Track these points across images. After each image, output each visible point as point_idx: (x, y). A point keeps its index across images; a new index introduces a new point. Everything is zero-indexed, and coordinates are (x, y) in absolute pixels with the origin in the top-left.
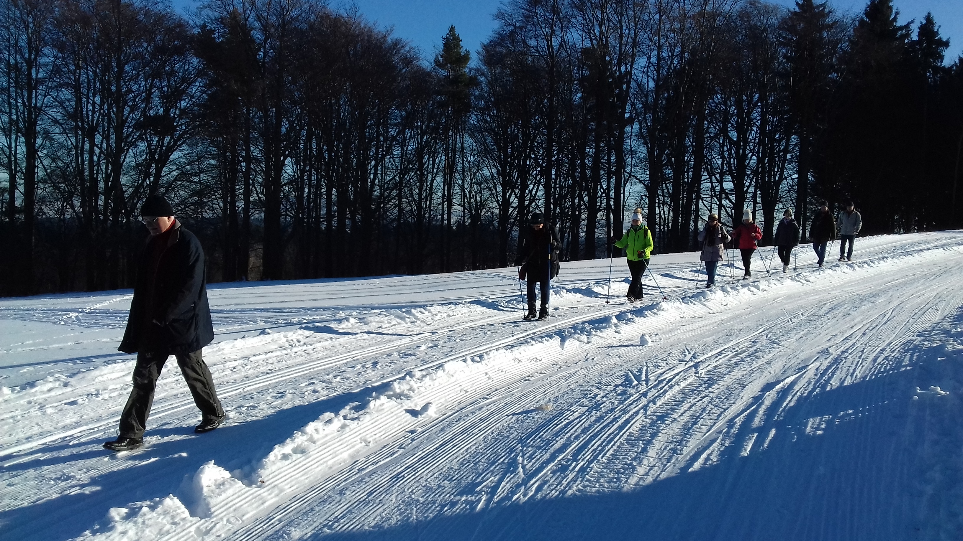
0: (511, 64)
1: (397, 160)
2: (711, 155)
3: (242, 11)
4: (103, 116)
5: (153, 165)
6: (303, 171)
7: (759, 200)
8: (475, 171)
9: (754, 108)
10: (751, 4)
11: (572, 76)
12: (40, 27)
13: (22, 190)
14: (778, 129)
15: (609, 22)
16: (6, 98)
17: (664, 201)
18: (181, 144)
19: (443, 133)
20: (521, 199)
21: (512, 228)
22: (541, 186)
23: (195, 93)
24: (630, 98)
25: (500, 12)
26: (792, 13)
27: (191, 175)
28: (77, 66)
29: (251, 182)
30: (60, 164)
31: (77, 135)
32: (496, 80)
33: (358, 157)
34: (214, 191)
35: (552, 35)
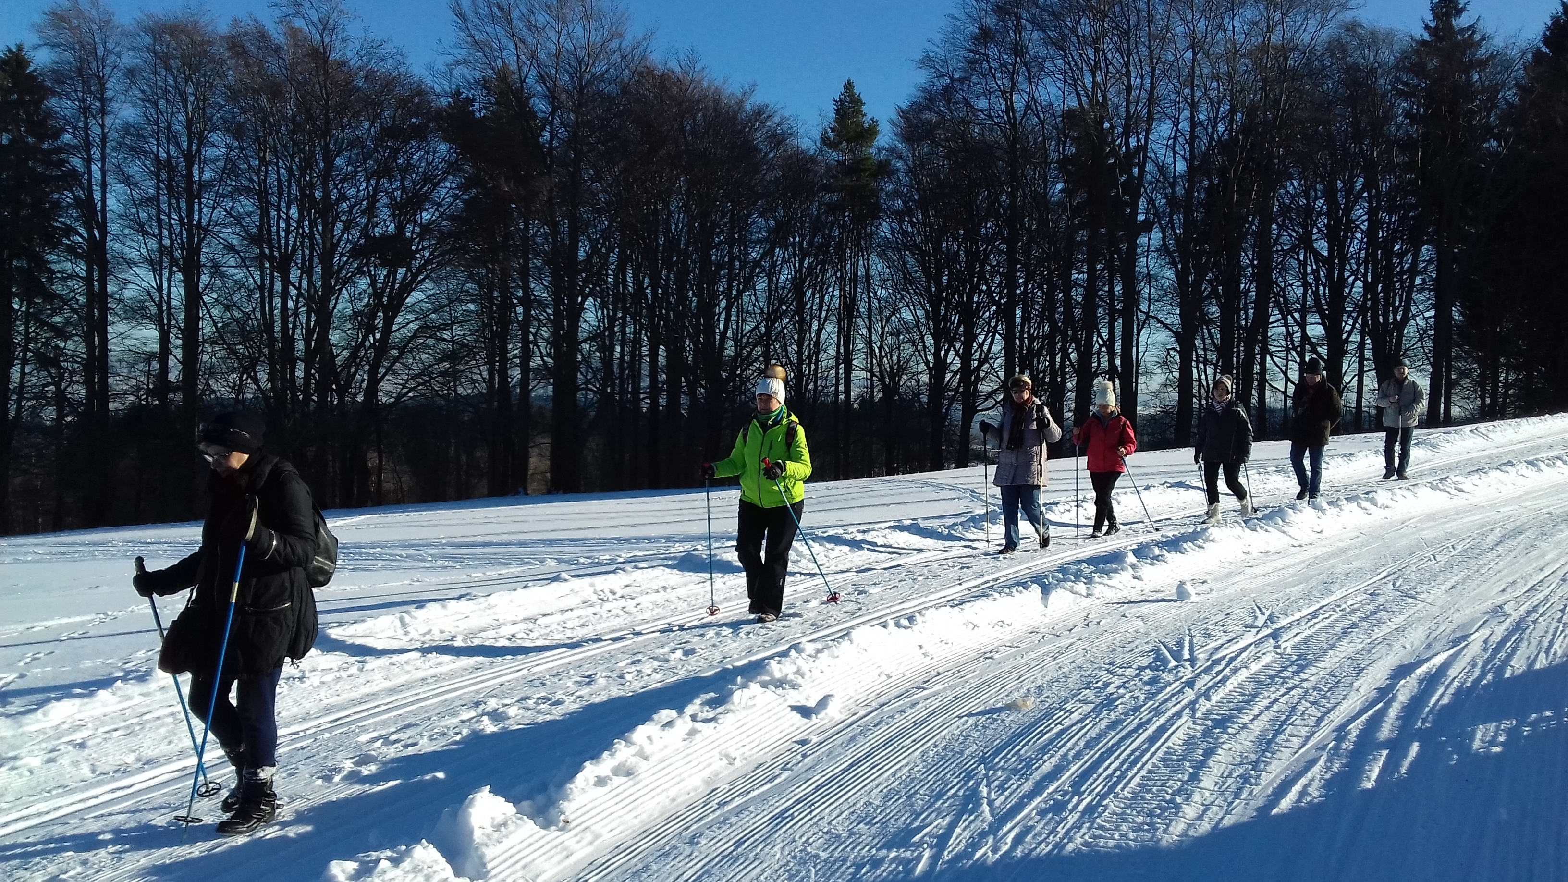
0: (947, 140)
1: (762, 299)
2: (1285, 281)
3: (516, 67)
4: (303, 237)
5: (380, 314)
6: (612, 319)
7: (1368, 354)
8: (888, 313)
9: (1356, 202)
10: (1348, 29)
11: (1047, 156)
12: (204, 101)
13: (180, 357)
14: (1399, 235)
15: (1107, 66)
16: (153, 212)
17: (1205, 358)
18: (423, 280)
19: (836, 253)
20: (965, 358)
21: (950, 405)
22: (997, 336)
23: (444, 199)
24: (1145, 189)
25: (927, 56)
26: (1417, 42)
27: (439, 328)
28: (262, 160)
29: (531, 337)
30: (237, 314)
31: (262, 269)
32: (922, 165)
33: (699, 294)
34: (474, 353)
35: (1012, 89)
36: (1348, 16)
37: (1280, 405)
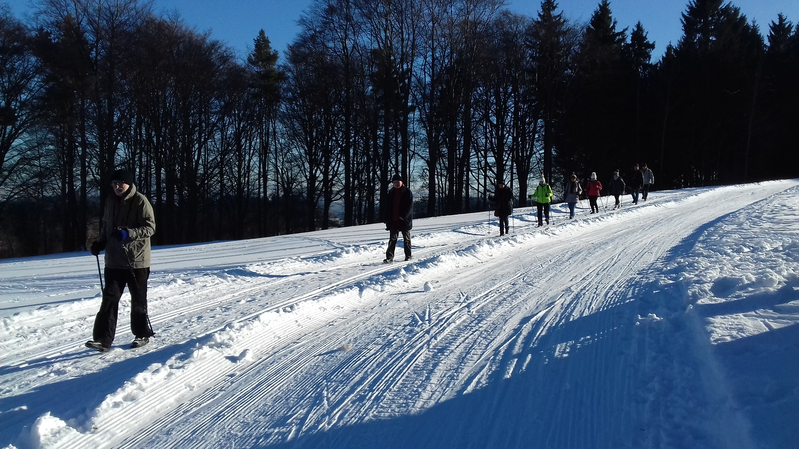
0: (313, 62)
1: (218, 143)
2: (477, 136)
3: (75, 16)
6: (134, 154)
7: (515, 171)
8: (286, 151)
9: (508, 98)
10: (504, 15)
11: (364, 72)
14: (528, 114)
15: (392, 28)
17: (441, 173)
18: (22, 132)
19: (257, 120)
20: (326, 174)
21: (318, 198)
22: (341, 163)
23: (34, 87)
24: (411, 90)
25: (302, 19)
26: (535, 22)
27: (32, 159)
29: (87, 164)
32: (301, 75)
33: (183, 141)
34: (53, 173)
35: (346, 38)
36: (504, 8)
37: (476, 196)
